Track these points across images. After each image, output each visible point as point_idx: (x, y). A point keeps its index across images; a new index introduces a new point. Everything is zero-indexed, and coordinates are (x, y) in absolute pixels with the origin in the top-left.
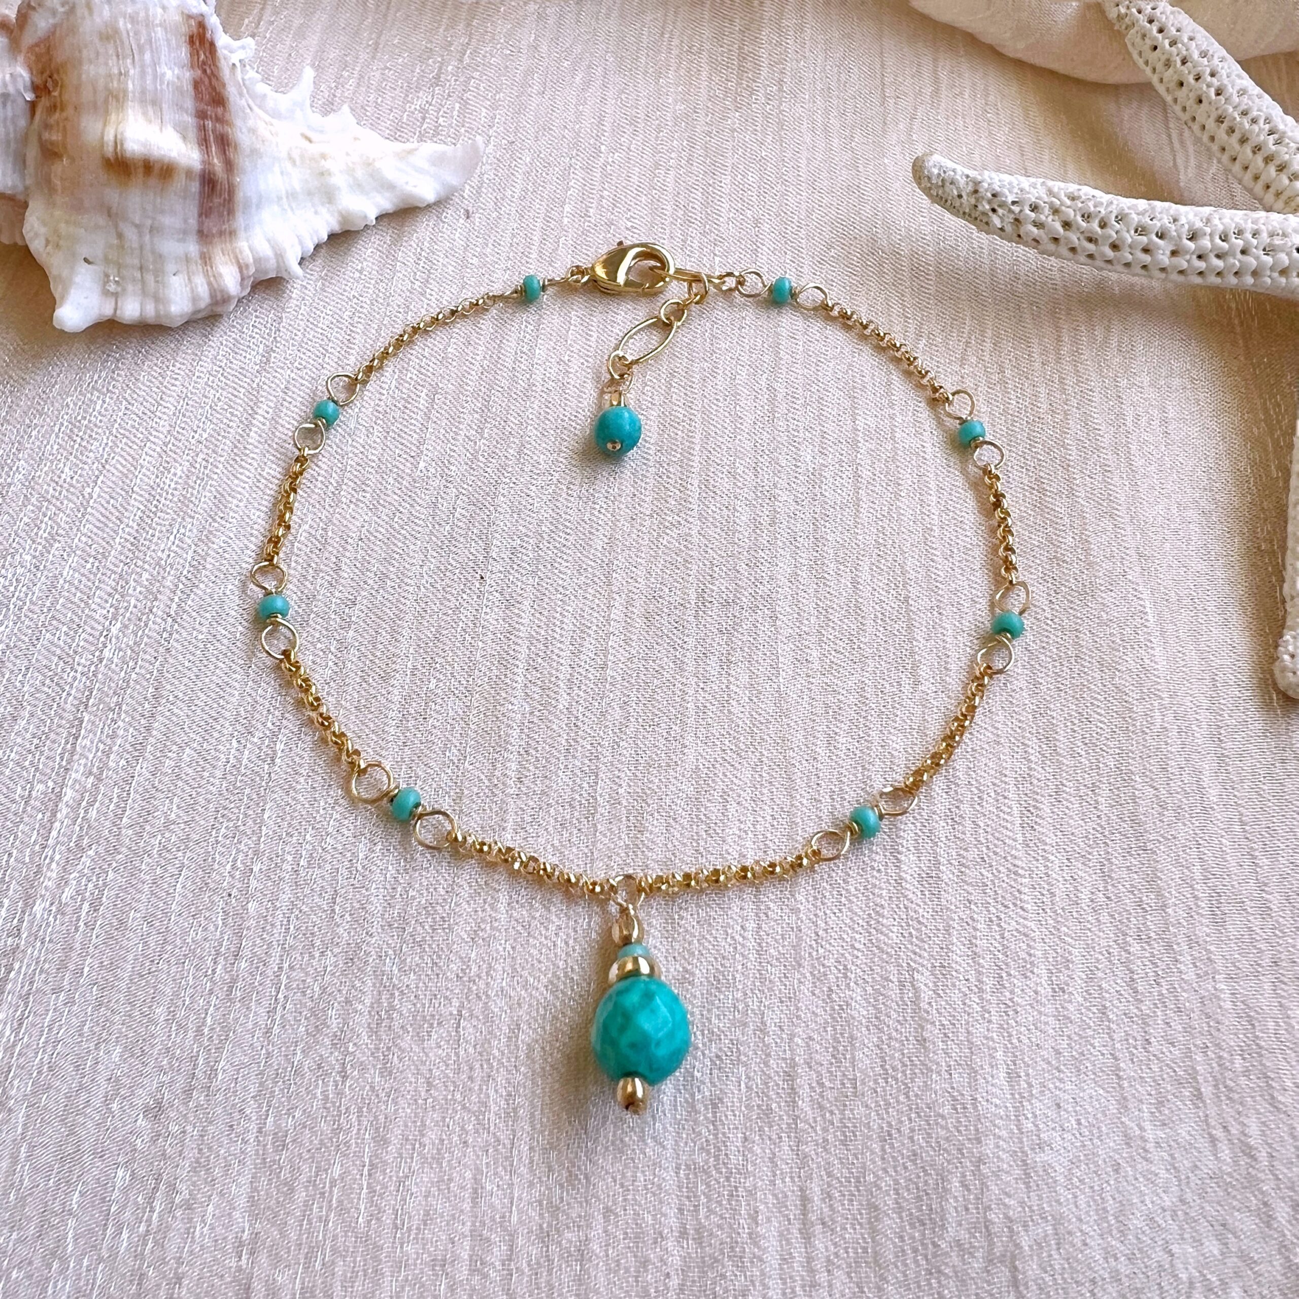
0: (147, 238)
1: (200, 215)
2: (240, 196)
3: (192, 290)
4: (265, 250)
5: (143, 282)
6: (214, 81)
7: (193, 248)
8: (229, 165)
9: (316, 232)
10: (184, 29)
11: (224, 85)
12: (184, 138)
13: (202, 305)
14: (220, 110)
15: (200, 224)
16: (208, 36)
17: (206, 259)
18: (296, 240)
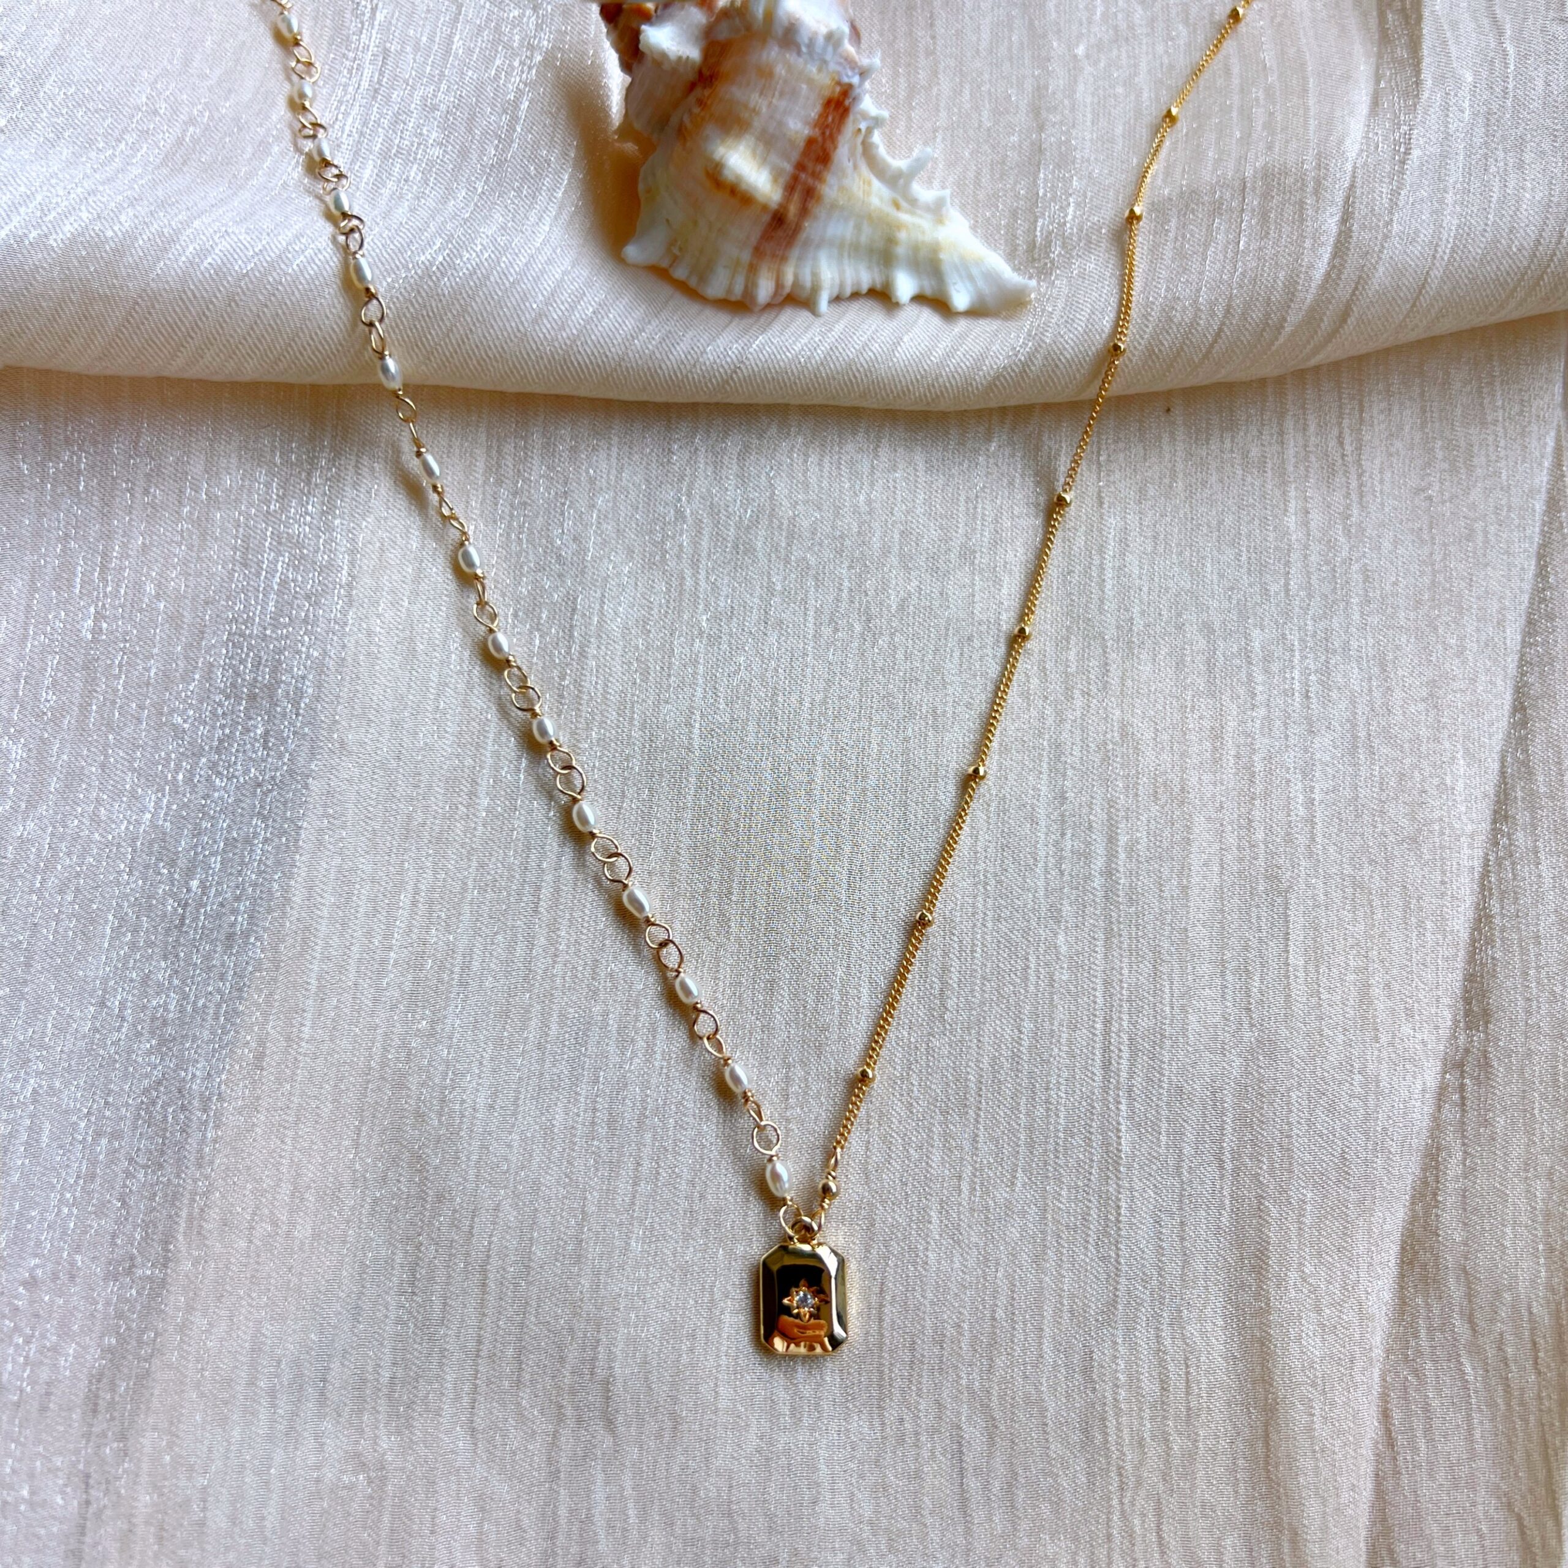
0: (714, 236)
1: (762, 237)
2: (803, 236)
3: (731, 284)
4: (807, 280)
5: (697, 260)
6: (828, 144)
7: (746, 256)
8: (804, 212)
9: (858, 283)
10: (827, 93)
11: (835, 148)
12: (775, 180)
13: (733, 299)
14: (819, 167)
15: (759, 243)
16: (847, 102)
17: (752, 270)
18: (837, 281)
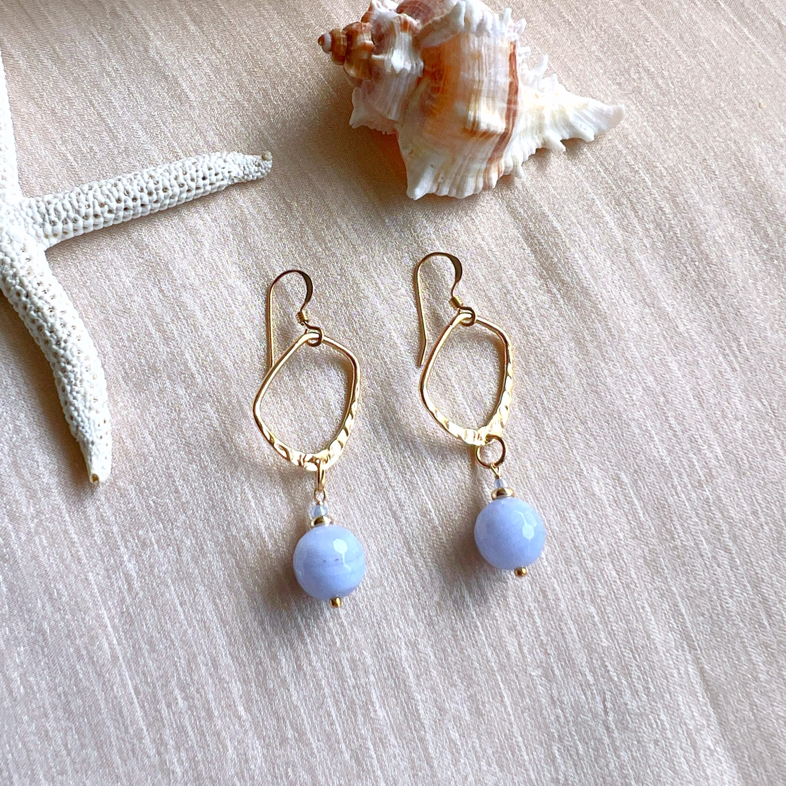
0: (466, 162)
1: (494, 151)
3: (476, 185)
4: (510, 163)
5: (455, 179)
6: (516, 81)
7: (484, 166)
8: (513, 126)
9: (531, 149)
10: (509, 52)
12: (501, 116)
14: (515, 97)
15: (492, 155)
16: (515, 53)
17: (487, 171)
18: (523, 154)
